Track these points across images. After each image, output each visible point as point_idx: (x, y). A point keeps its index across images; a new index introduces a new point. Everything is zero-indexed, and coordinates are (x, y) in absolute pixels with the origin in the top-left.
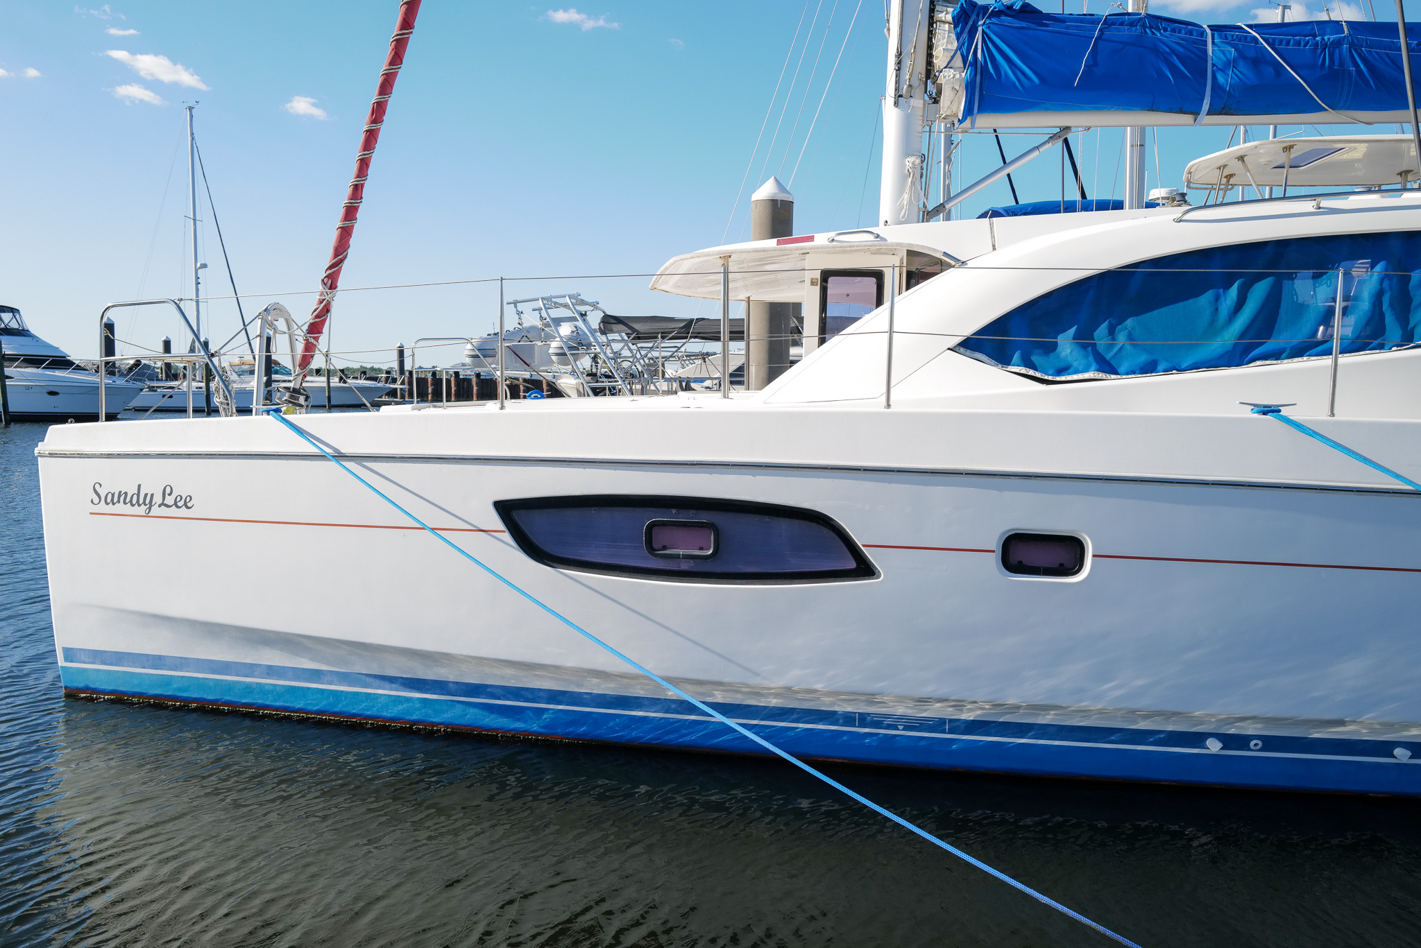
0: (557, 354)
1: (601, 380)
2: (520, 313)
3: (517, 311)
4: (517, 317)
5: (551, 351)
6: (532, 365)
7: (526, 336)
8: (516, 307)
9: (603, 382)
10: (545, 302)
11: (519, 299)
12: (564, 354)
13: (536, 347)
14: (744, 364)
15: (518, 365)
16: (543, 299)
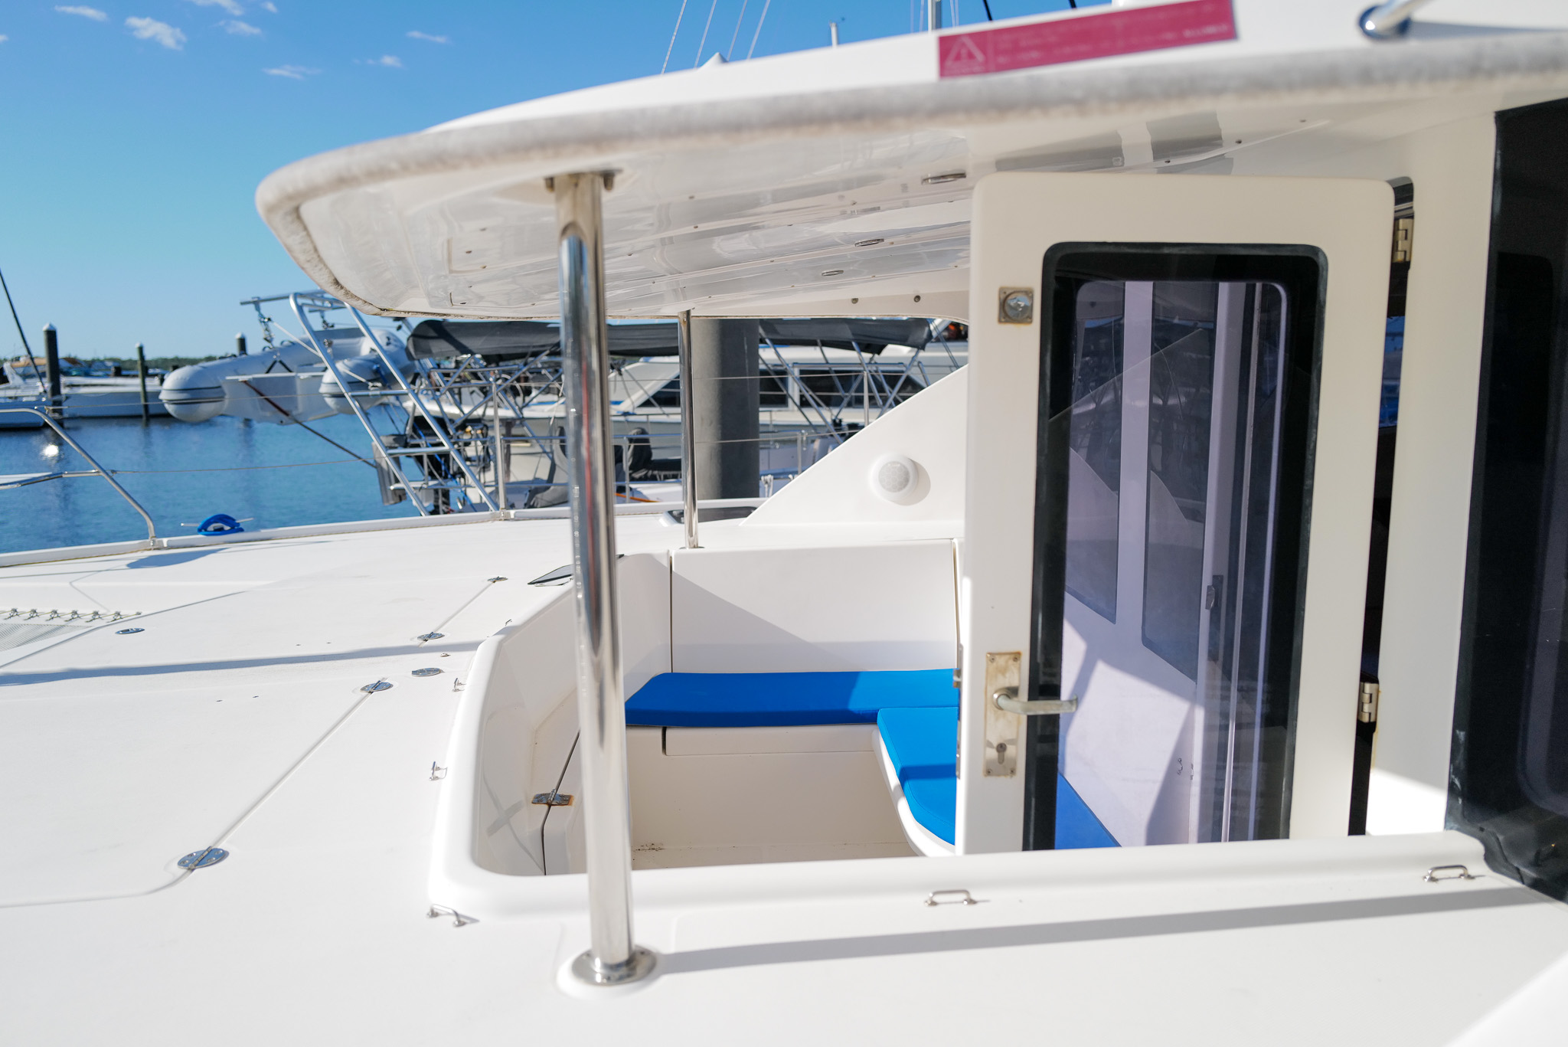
0: (334, 396)
1: (413, 442)
2: (266, 321)
3: (262, 316)
4: (261, 328)
5: (323, 389)
6: (294, 413)
7: (281, 362)
8: (258, 309)
9: (418, 446)
10: (300, 301)
11: (263, 296)
12: (342, 396)
13: (298, 383)
14: (678, 377)
15: (268, 414)
16: (296, 296)
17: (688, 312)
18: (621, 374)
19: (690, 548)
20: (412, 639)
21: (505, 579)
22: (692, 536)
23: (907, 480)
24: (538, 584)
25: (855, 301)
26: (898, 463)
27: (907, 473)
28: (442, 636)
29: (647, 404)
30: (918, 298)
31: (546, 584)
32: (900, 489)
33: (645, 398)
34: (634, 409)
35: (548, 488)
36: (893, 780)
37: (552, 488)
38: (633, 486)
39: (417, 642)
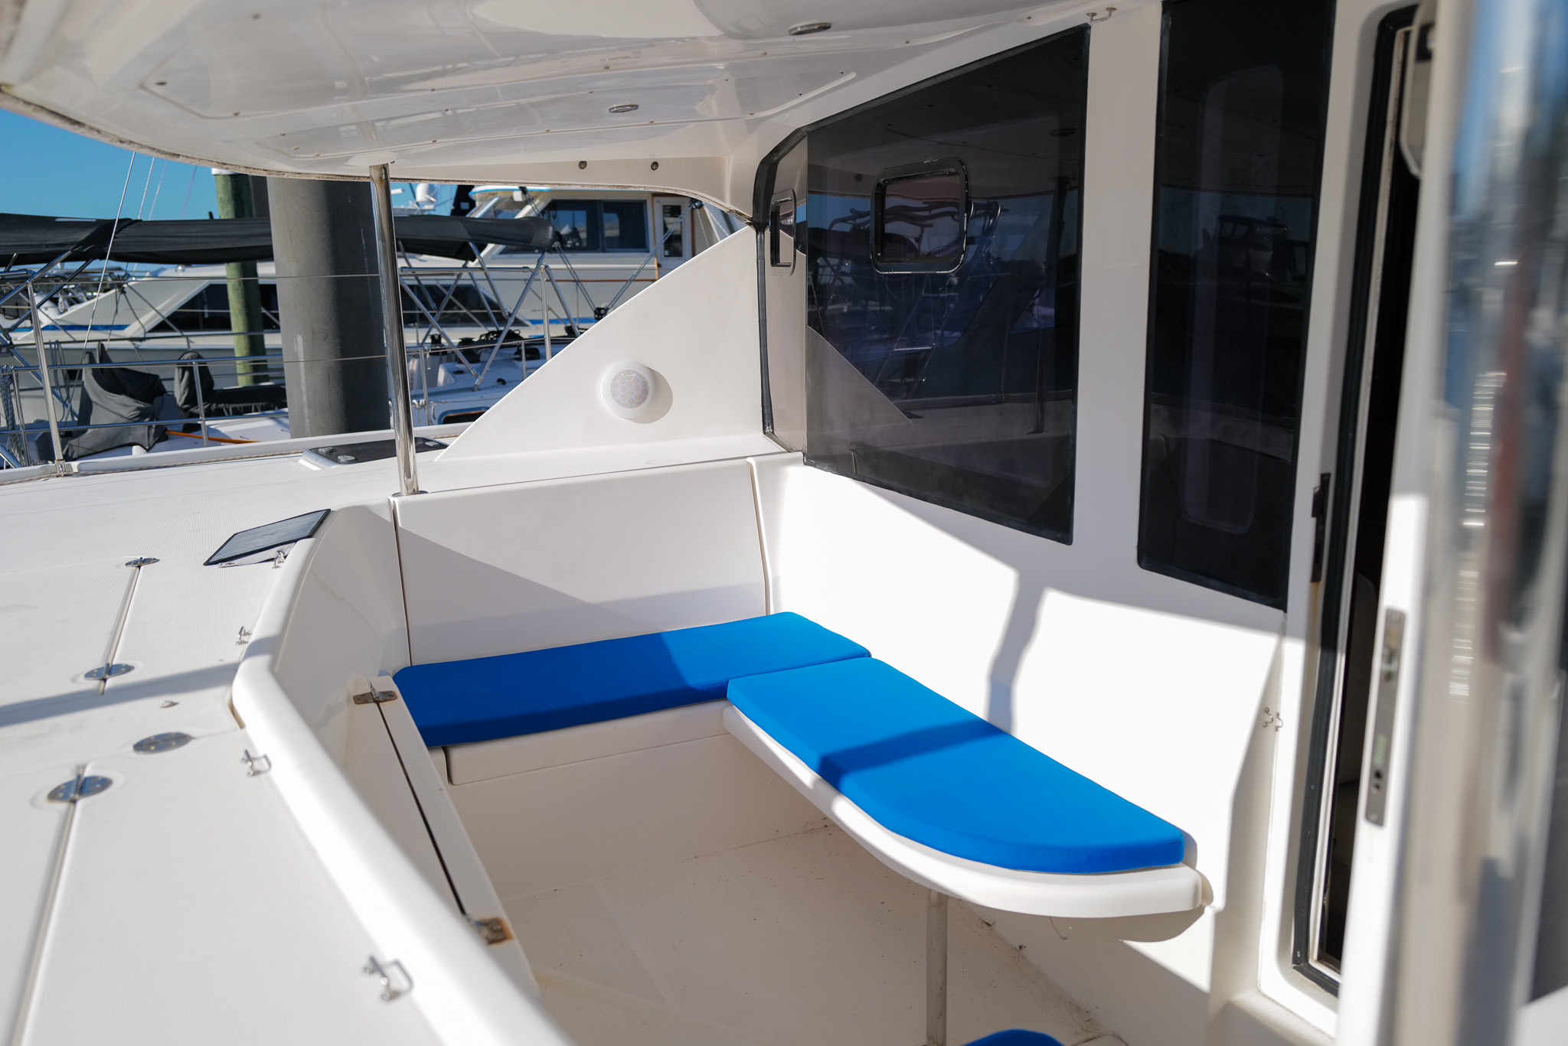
17: (385, 168)
18: (123, 292)
19: (408, 494)
20: (74, 680)
21: (155, 560)
22: (409, 476)
23: (645, 393)
24: (224, 564)
25: (583, 164)
26: (634, 372)
27: (645, 384)
28: (129, 668)
29: (161, 327)
30: (655, 165)
31: (236, 562)
32: (639, 404)
33: (158, 320)
34: (145, 333)
35: (84, 431)
36: (806, 775)
37: (90, 431)
38: (208, 423)
39: (93, 684)
